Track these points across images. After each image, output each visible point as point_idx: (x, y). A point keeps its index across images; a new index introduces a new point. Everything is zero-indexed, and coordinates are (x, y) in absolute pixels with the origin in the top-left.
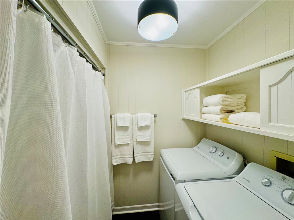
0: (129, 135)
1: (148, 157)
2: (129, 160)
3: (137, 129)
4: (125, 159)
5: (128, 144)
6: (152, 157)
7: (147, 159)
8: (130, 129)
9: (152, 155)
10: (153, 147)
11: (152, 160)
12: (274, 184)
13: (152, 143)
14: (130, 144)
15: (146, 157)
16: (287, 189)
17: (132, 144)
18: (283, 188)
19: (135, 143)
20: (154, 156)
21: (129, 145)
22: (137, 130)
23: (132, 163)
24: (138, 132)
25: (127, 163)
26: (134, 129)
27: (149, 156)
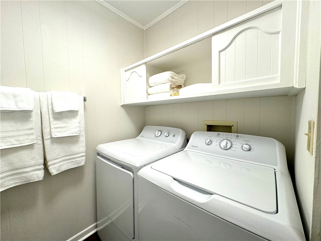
0: (32, 129)
1: (76, 161)
2: (36, 174)
3: (51, 116)
4: (24, 175)
5: (30, 147)
6: (82, 160)
7: (74, 165)
8: (35, 118)
9: (82, 156)
10: (84, 144)
11: (83, 163)
12: (213, 141)
13: (83, 139)
14: (35, 145)
15: (73, 161)
16: (222, 141)
17: (42, 146)
18: (219, 141)
19: (47, 143)
20: (86, 158)
21: (35, 147)
22: (52, 119)
23: (44, 177)
24: (53, 123)
25: (31, 182)
26: (46, 117)
27: (78, 159)
